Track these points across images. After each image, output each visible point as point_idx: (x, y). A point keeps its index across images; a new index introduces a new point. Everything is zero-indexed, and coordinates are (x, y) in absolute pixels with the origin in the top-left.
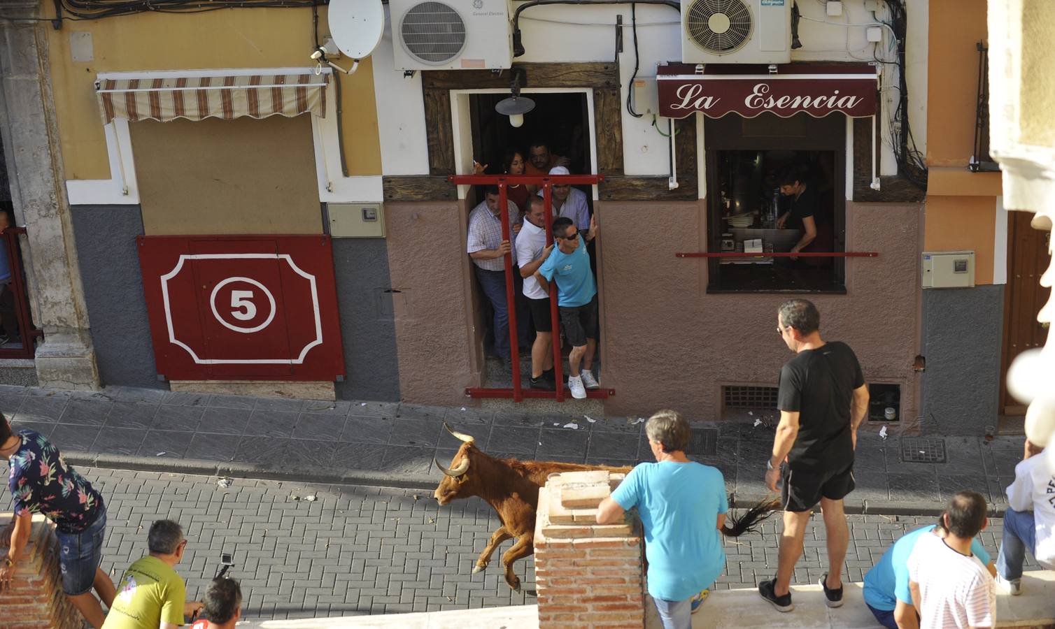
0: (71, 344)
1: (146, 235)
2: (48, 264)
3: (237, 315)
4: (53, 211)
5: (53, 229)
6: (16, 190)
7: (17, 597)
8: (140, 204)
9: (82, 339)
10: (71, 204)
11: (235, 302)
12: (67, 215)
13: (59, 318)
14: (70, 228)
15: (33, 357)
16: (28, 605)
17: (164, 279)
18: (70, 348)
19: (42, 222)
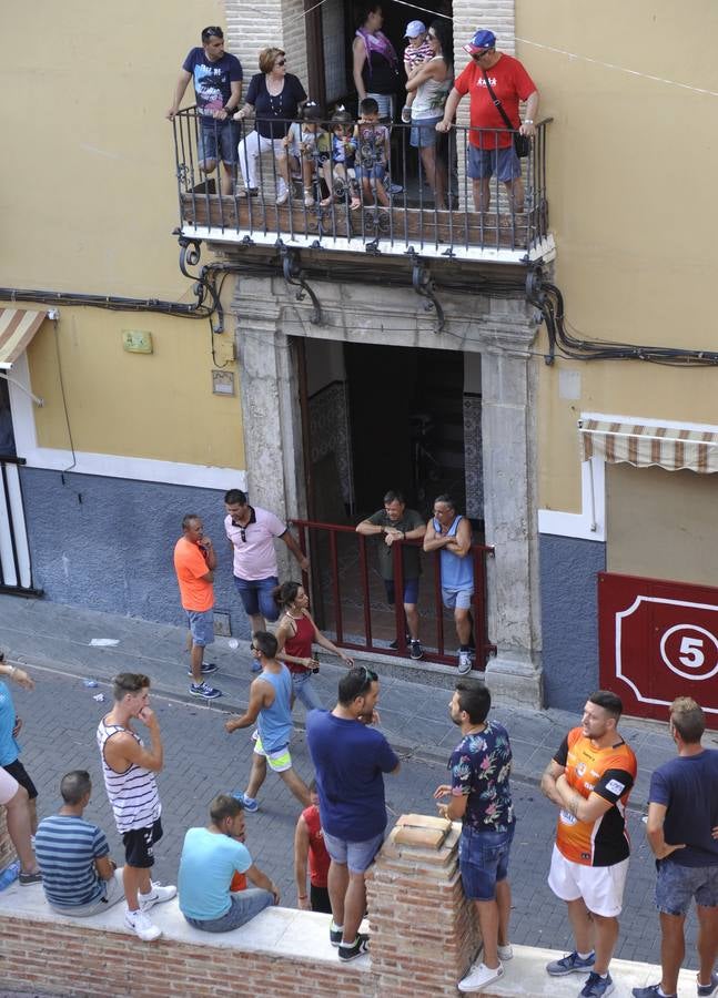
0: (522, 664)
1: (608, 571)
2: (510, 584)
3: (685, 661)
4: (522, 536)
5: (520, 552)
6: (490, 512)
7: (425, 899)
8: (605, 542)
9: (533, 660)
10: (540, 531)
11: (684, 649)
12: (536, 543)
13: (513, 637)
14: (536, 554)
15: (484, 670)
16: (435, 909)
17: (619, 616)
18: (520, 667)
19: (510, 545)
